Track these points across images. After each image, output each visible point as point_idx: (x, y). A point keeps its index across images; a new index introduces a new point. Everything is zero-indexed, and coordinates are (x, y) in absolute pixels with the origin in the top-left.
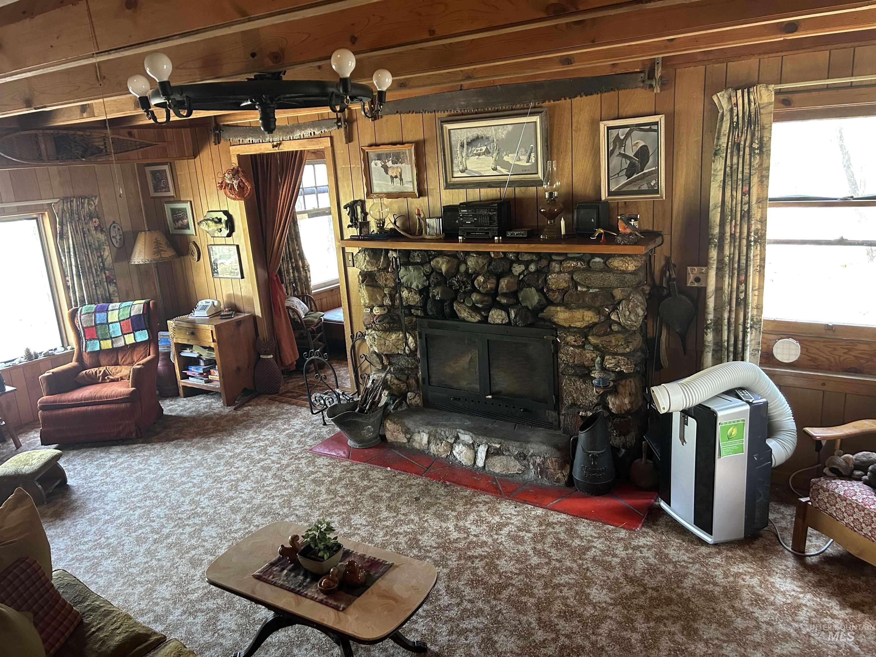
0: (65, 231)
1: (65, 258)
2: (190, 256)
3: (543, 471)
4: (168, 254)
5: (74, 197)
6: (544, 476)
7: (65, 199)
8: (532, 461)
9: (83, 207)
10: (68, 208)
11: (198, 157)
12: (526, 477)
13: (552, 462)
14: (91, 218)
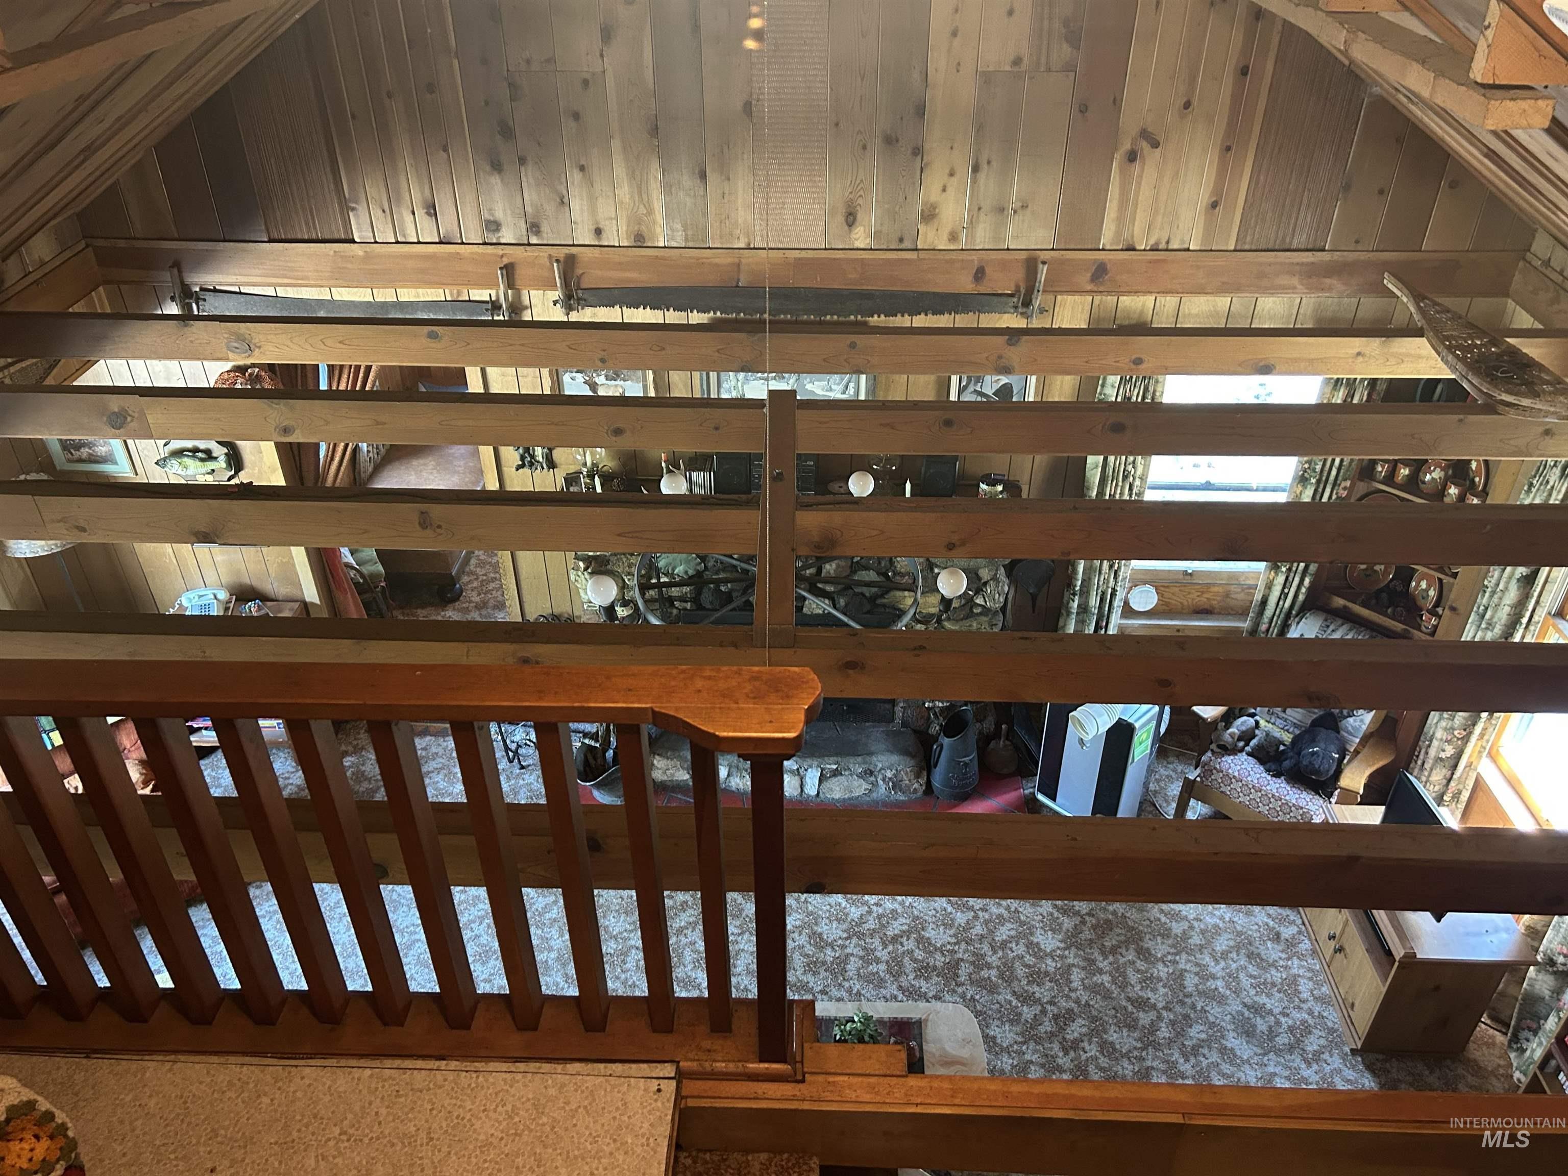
3: (896, 785)
6: (897, 790)
8: (880, 777)
12: (874, 795)
13: (906, 774)
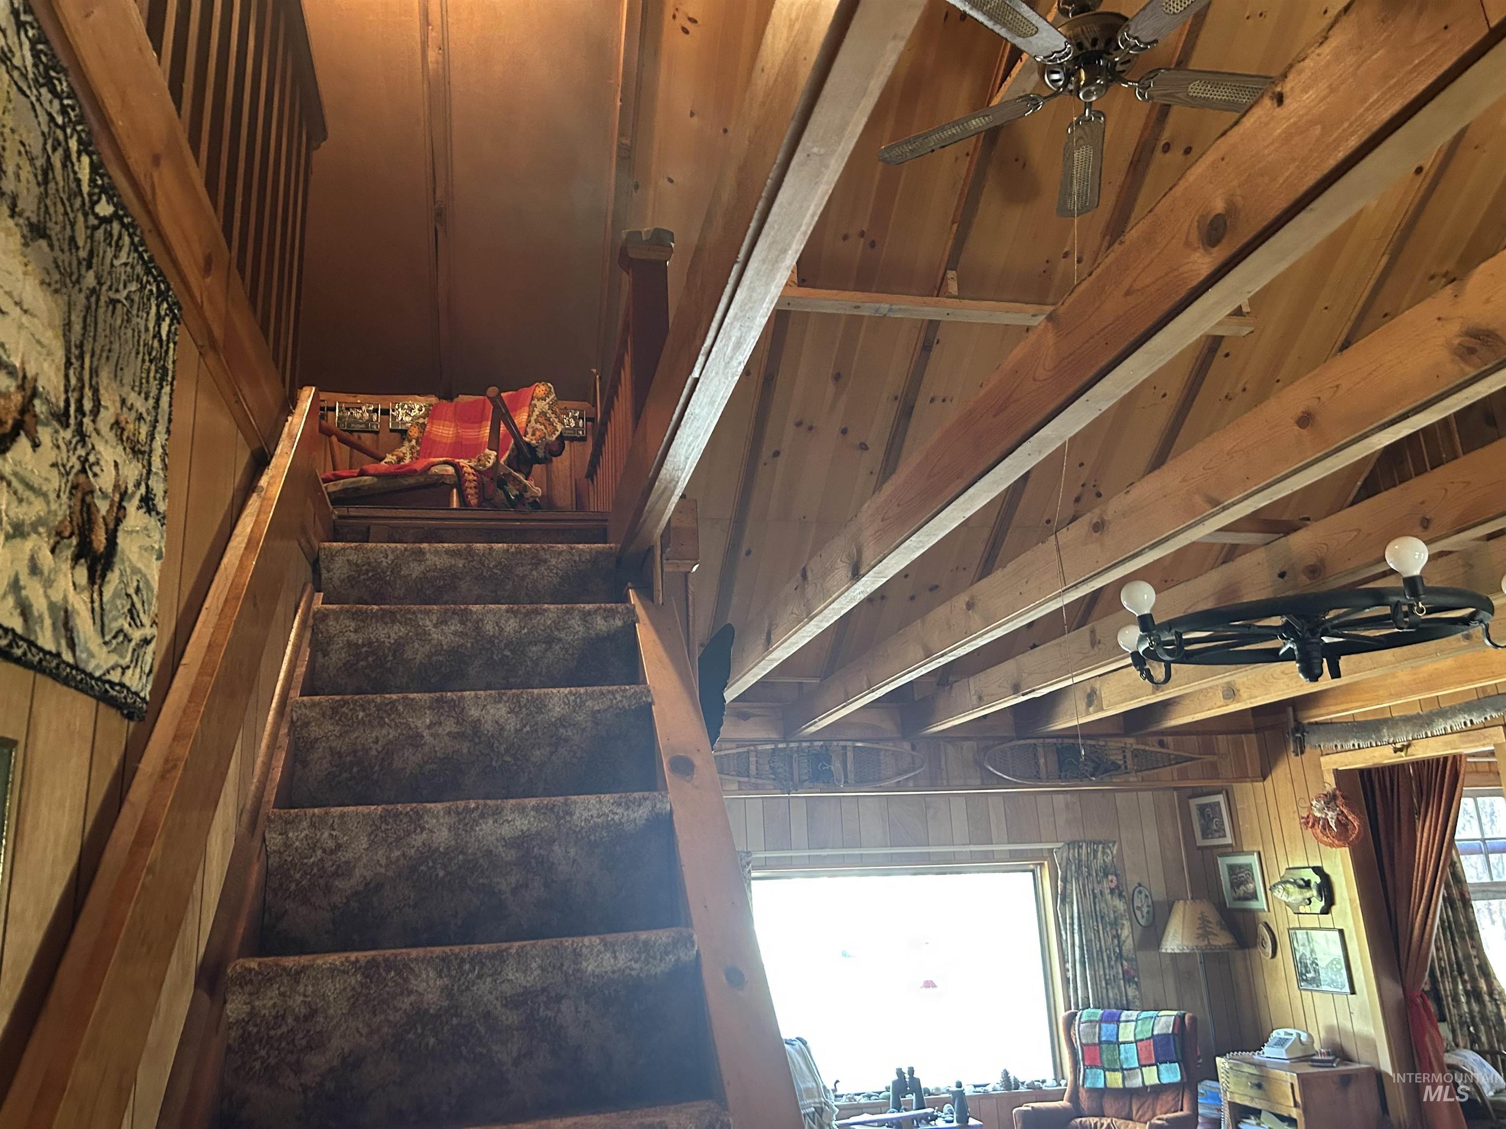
0: (1068, 891)
1: (1066, 933)
2: (1260, 949)
4: (1222, 940)
5: (1085, 841)
7: (1073, 844)
9: (1095, 857)
10: (1074, 856)
11: (1270, 778)
14: (1106, 875)
